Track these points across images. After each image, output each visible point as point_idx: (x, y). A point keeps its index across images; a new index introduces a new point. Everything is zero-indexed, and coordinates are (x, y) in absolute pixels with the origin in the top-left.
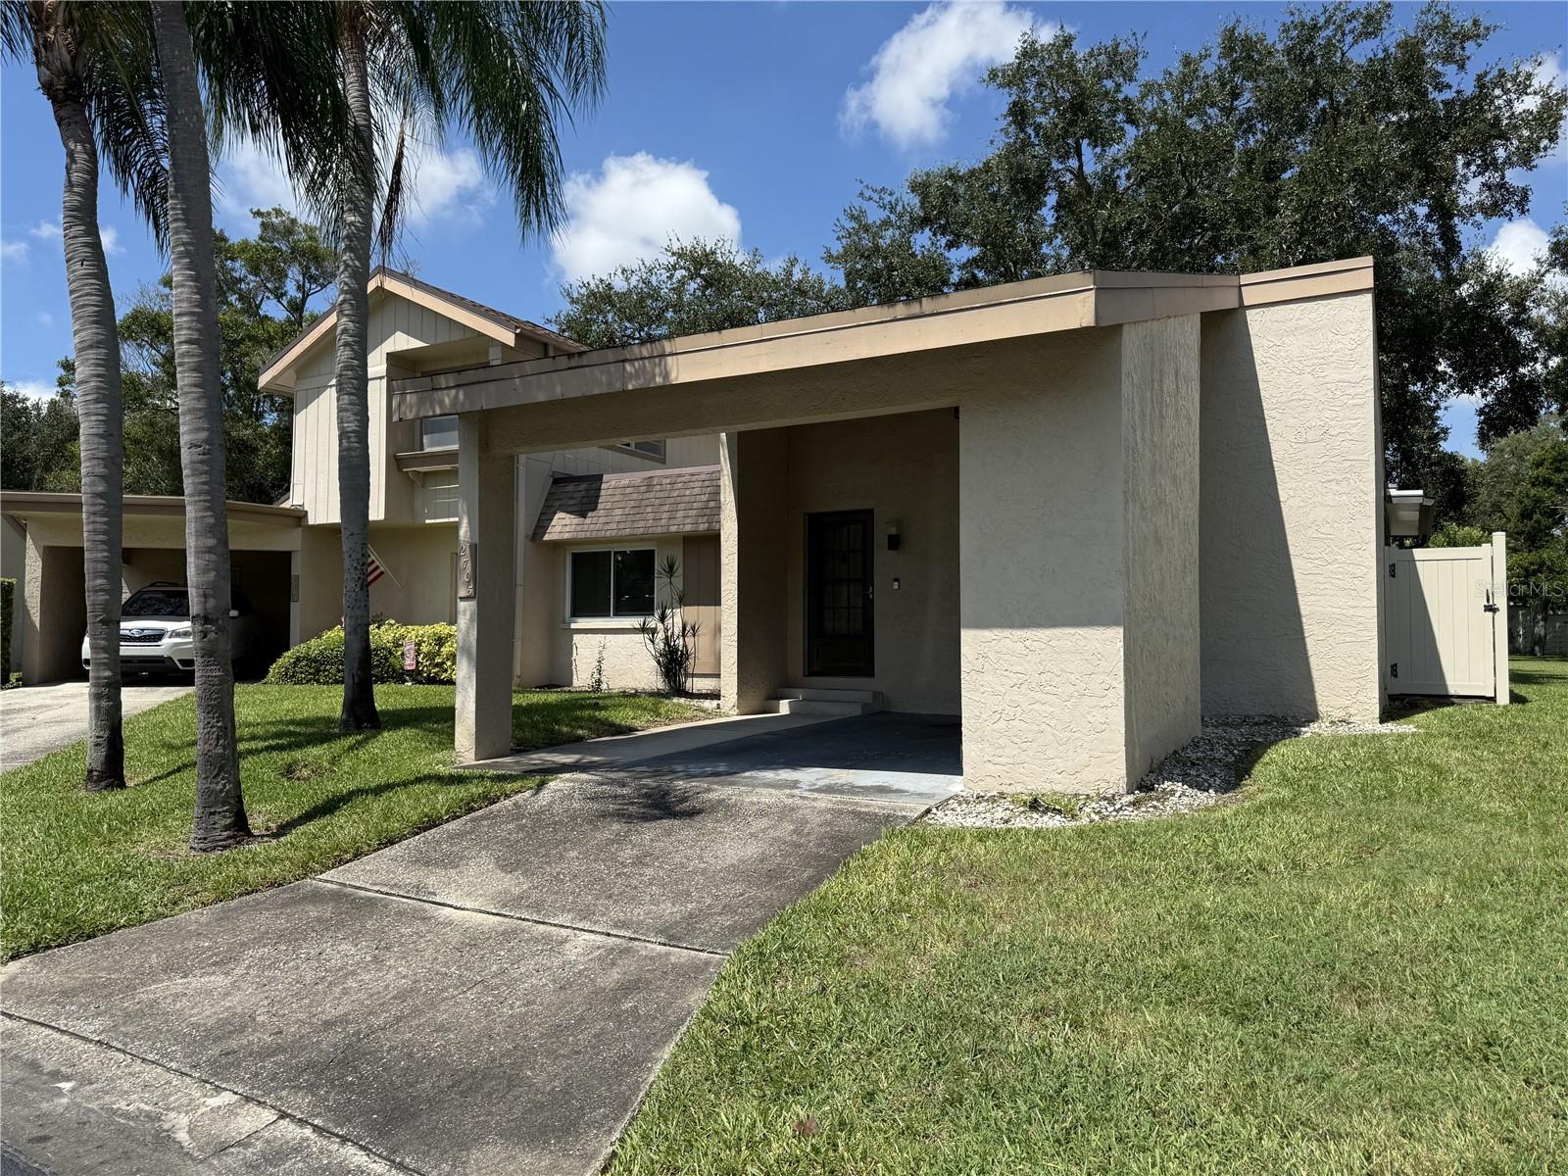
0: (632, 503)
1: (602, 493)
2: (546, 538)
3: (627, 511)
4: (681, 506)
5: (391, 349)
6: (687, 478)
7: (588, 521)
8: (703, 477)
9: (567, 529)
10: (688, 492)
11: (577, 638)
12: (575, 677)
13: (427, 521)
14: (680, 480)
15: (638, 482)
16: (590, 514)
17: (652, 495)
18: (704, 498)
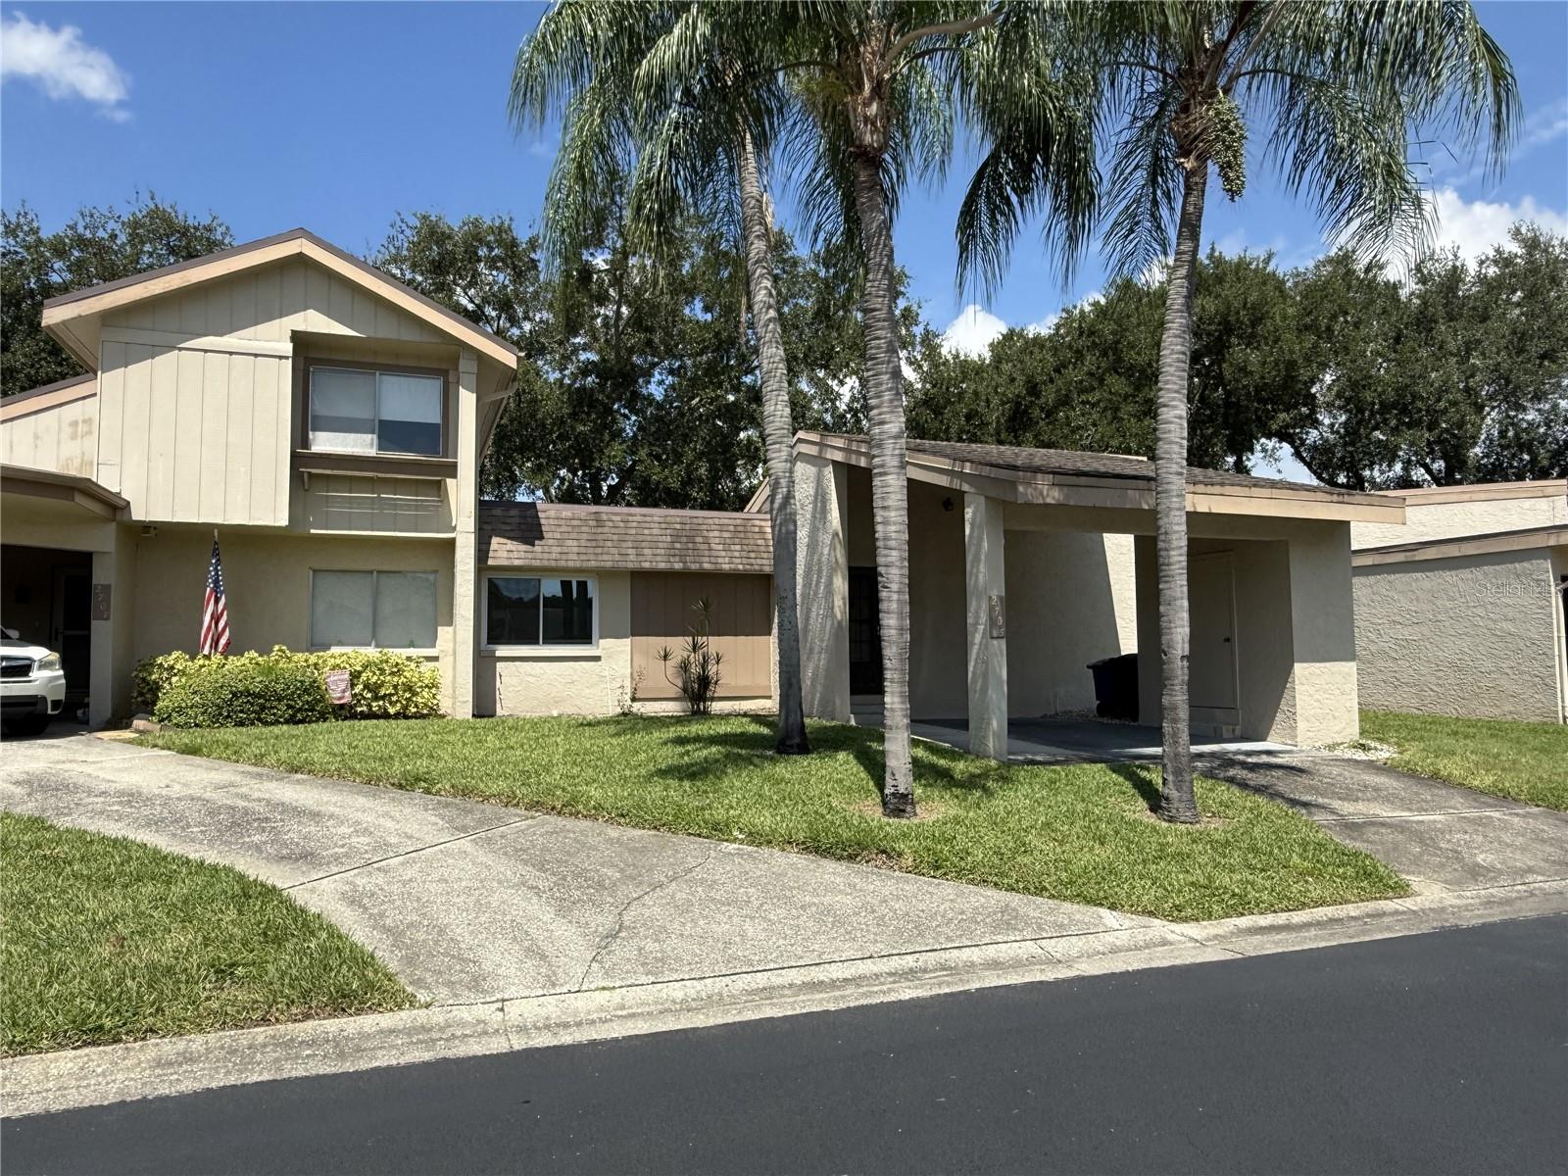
0: (585, 536)
1: (543, 521)
2: (490, 562)
3: (583, 543)
4: (644, 544)
5: (301, 328)
6: (639, 518)
7: (537, 549)
8: (656, 519)
9: (516, 555)
10: (646, 532)
11: (500, 666)
12: (498, 706)
13: (312, 531)
14: (631, 518)
15: (583, 515)
16: (537, 542)
17: (606, 530)
18: (669, 539)
